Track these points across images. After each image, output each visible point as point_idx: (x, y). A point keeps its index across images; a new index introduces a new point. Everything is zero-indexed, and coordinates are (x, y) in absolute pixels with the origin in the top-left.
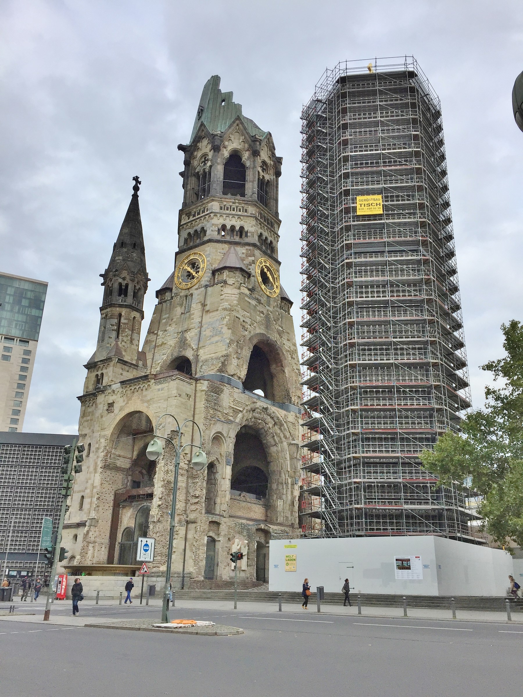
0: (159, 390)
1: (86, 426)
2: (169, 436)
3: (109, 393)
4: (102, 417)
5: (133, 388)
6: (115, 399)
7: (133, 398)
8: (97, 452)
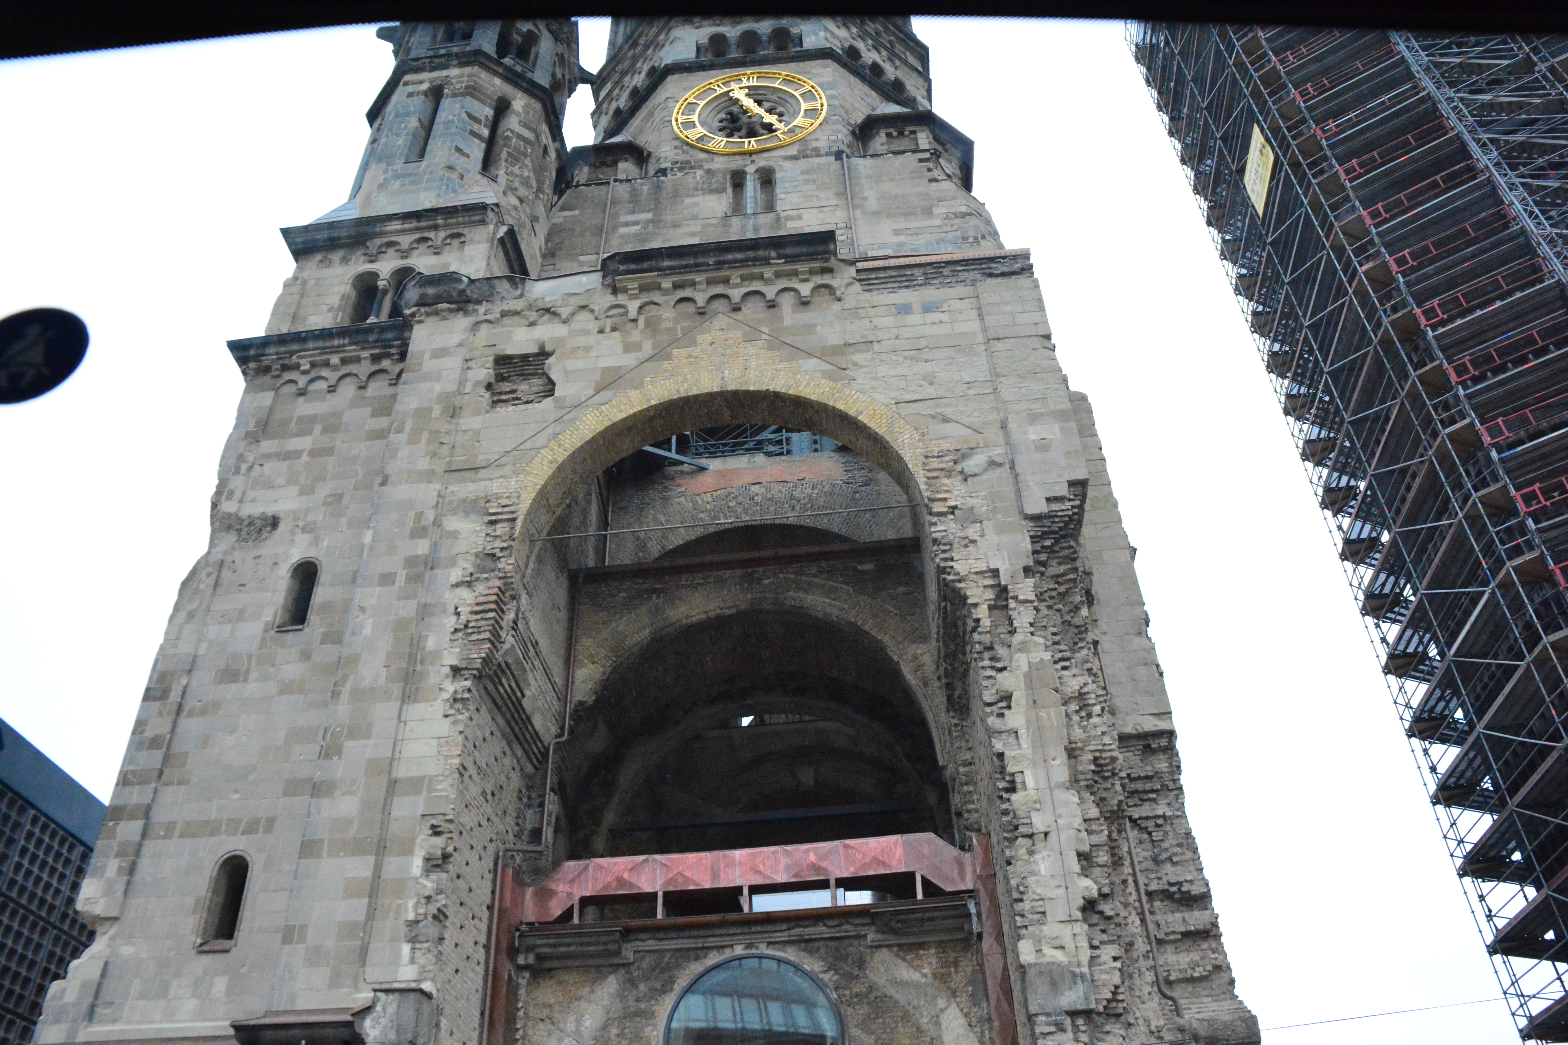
0: (905, 309)
1: (281, 481)
2: (1055, 507)
3: (504, 314)
4: (453, 413)
5: (701, 298)
6: (561, 341)
7: (704, 338)
8: (415, 578)
